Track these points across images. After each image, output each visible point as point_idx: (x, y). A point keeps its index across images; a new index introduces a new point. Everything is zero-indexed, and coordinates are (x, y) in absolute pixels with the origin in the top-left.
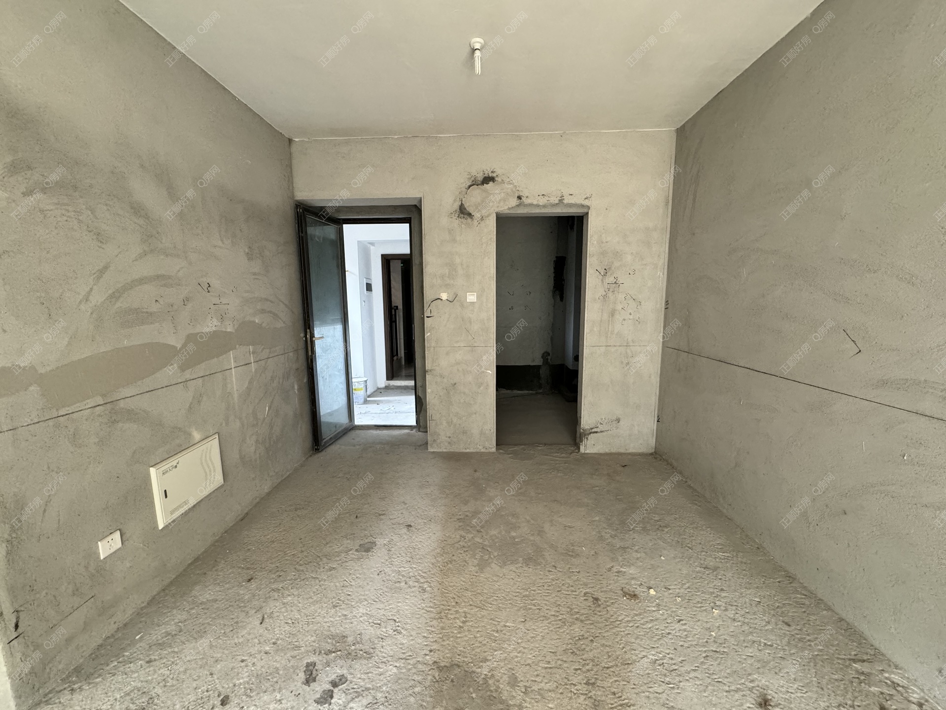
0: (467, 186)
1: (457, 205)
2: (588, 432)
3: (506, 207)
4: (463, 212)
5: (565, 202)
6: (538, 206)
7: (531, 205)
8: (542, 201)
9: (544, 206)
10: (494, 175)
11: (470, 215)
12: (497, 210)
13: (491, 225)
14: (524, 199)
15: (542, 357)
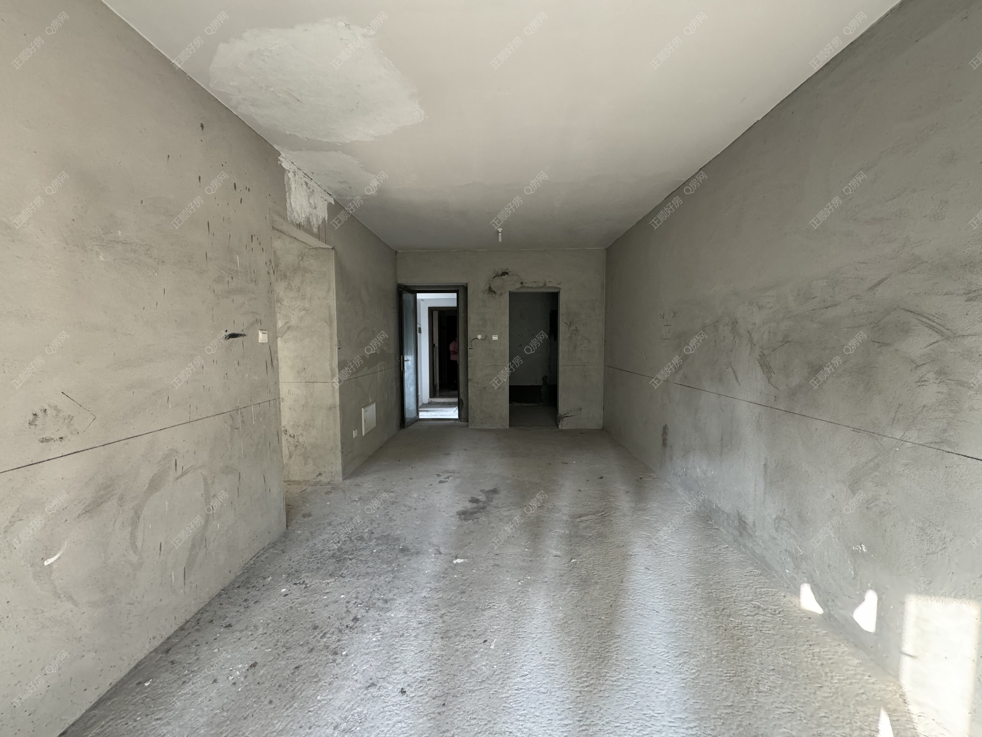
0: (493, 277)
1: (487, 287)
2: (563, 416)
3: (514, 288)
4: (490, 290)
5: (547, 285)
6: (532, 288)
7: (528, 287)
8: (534, 285)
9: (536, 288)
10: (508, 271)
11: (494, 292)
12: (510, 290)
13: (506, 297)
14: (524, 284)
15: (543, 380)
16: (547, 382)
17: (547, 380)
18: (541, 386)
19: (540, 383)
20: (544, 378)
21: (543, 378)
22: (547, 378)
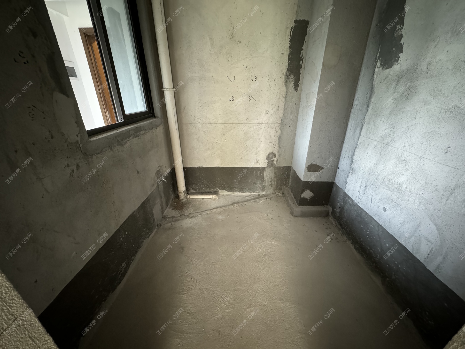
15: (267, 159)
16: (275, 162)
17: (275, 159)
18: (264, 168)
19: (262, 163)
20: (271, 157)
21: (269, 155)
22: (275, 156)
